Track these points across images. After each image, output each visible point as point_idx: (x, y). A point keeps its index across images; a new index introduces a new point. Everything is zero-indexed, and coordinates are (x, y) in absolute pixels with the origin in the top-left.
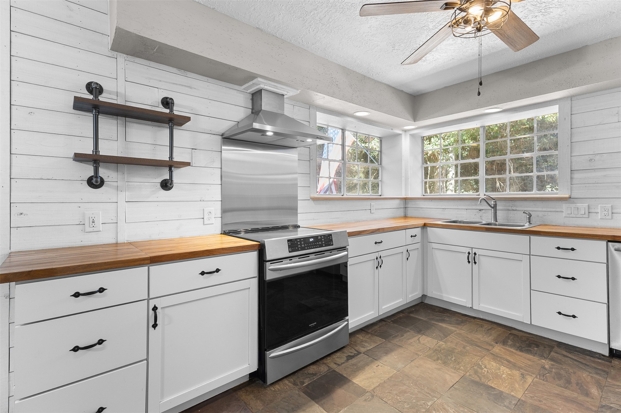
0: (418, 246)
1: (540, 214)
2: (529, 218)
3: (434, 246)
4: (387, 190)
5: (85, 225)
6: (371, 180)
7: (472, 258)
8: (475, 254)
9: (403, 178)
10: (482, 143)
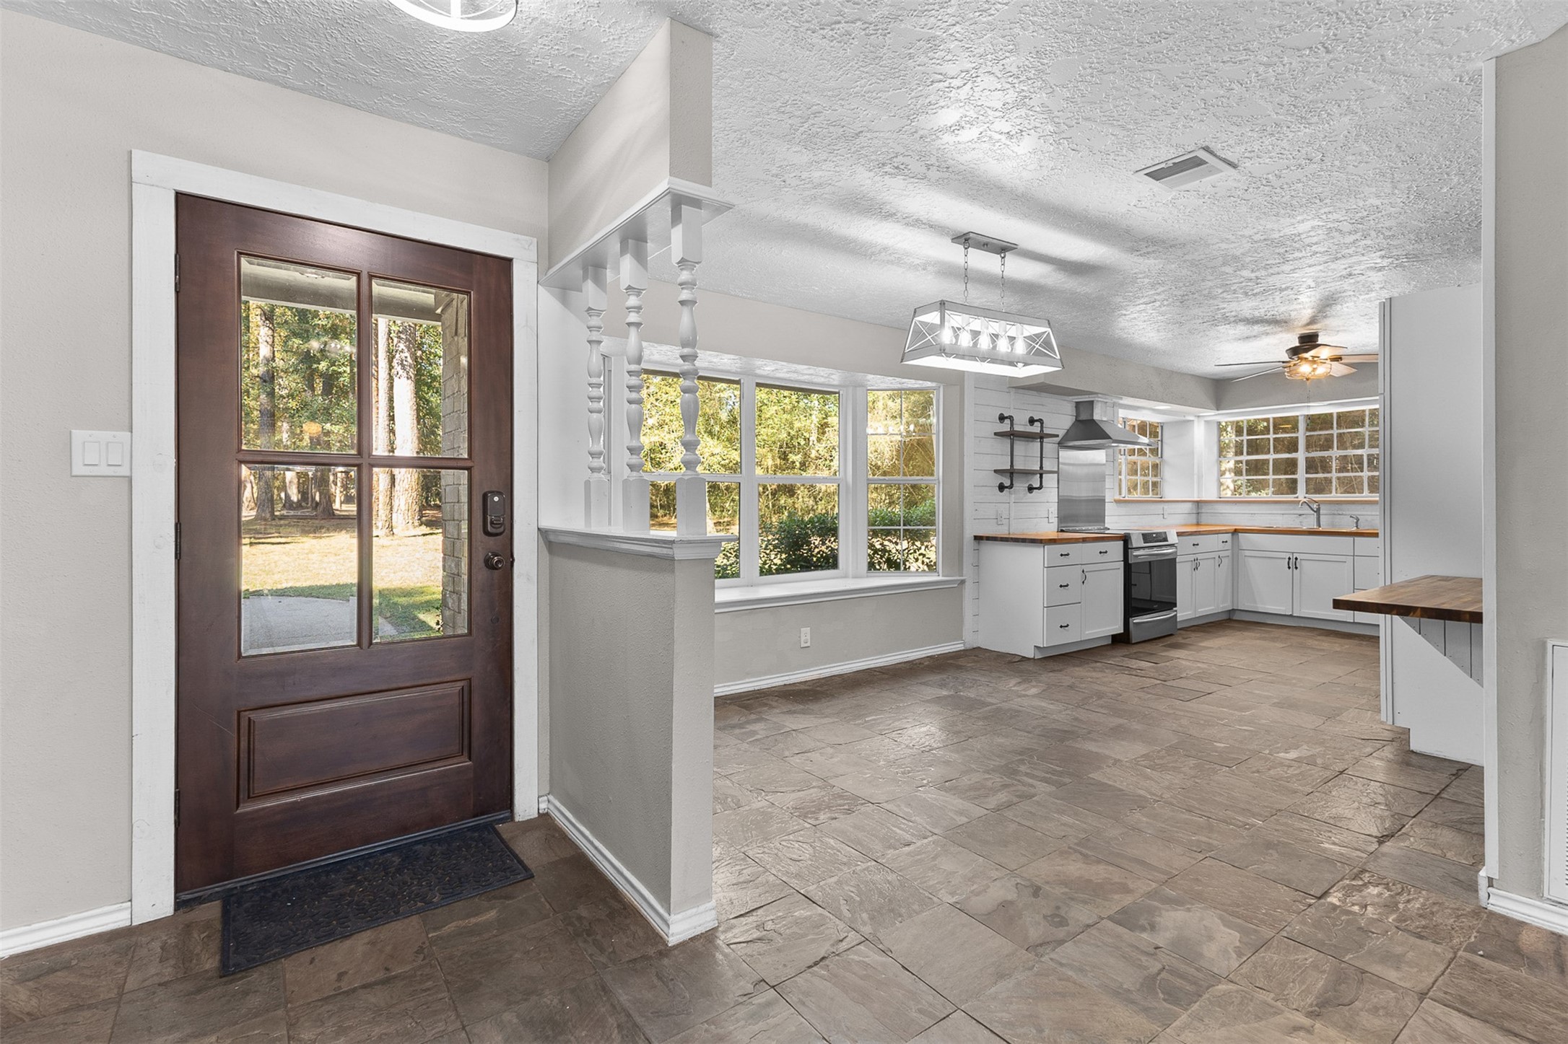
0: (1229, 553)
1: (1369, 518)
2: (1357, 523)
3: (1247, 553)
4: (1170, 492)
5: (998, 519)
6: (1151, 479)
7: (1293, 564)
8: (1296, 559)
9: (1195, 477)
10: (1301, 435)
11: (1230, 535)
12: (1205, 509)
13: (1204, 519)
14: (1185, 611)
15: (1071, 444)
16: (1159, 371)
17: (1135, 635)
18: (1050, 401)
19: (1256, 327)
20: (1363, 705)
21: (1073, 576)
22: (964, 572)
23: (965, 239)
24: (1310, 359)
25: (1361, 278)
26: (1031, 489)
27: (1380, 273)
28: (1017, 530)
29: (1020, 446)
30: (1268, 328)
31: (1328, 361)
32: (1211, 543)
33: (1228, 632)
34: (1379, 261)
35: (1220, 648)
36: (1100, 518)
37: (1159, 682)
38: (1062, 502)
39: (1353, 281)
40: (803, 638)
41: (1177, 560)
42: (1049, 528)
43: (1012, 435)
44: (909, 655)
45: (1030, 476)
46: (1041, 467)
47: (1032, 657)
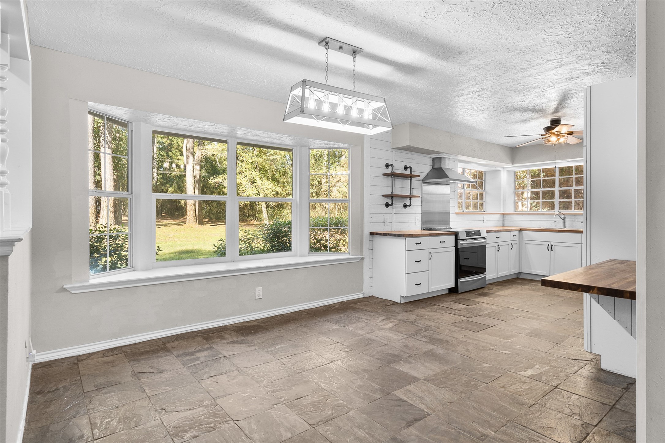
0: (517, 242)
3: (527, 242)
4: (489, 208)
5: (385, 223)
6: (479, 201)
7: (550, 248)
8: (552, 245)
9: (502, 200)
10: (557, 178)
11: (518, 232)
12: (507, 218)
13: (506, 223)
14: (491, 274)
15: (428, 181)
16: (479, 141)
17: (461, 289)
18: (417, 157)
19: (525, 114)
20: (578, 334)
21: (423, 255)
22: (364, 253)
23: (325, 42)
24: (556, 133)
25: (578, 80)
26: (405, 206)
27: (589, 77)
28: (396, 229)
29: (398, 182)
30: (531, 115)
31: (566, 135)
32: (506, 237)
33: (515, 286)
34: (587, 67)
35: (507, 296)
36: (447, 222)
37: (465, 318)
38: (423, 213)
39: (573, 82)
40: (257, 293)
41: (487, 246)
42: (417, 228)
43: (393, 175)
44: (329, 301)
45: (405, 199)
46: (411, 194)
47: (399, 302)
